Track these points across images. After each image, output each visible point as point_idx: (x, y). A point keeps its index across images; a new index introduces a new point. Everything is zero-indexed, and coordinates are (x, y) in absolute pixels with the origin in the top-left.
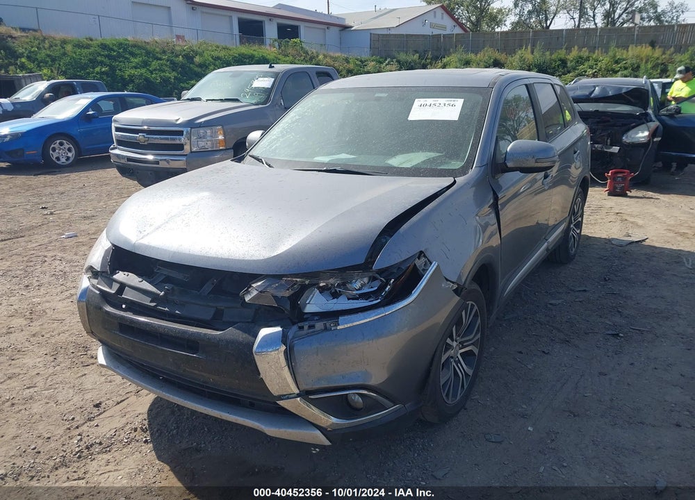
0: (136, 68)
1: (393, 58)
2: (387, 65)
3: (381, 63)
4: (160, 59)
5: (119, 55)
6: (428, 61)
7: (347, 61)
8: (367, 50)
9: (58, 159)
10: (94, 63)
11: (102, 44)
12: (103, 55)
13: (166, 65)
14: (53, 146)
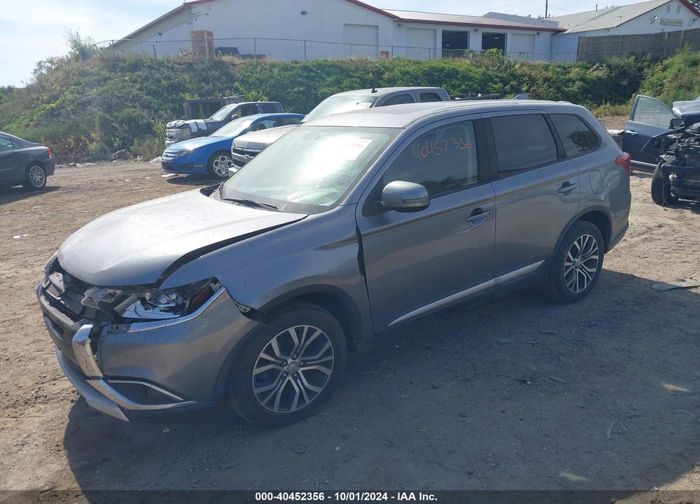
0: (329, 86)
1: (601, 62)
2: (594, 70)
3: (588, 68)
4: (353, 77)
5: (317, 76)
6: (646, 64)
7: (546, 68)
8: (574, 55)
9: (219, 171)
10: (294, 83)
11: (304, 66)
12: (303, 76)
13: (357, 82)
14: (216, 161)
